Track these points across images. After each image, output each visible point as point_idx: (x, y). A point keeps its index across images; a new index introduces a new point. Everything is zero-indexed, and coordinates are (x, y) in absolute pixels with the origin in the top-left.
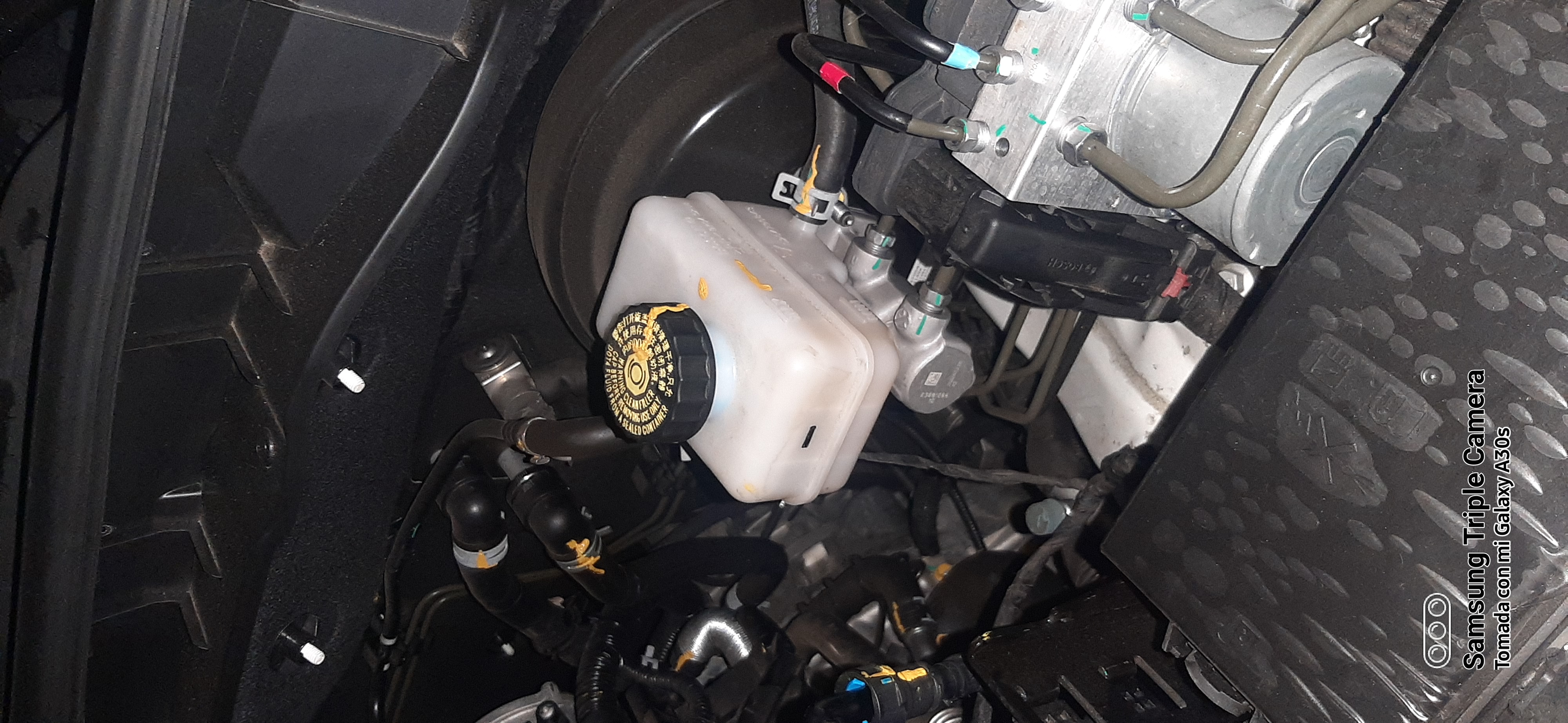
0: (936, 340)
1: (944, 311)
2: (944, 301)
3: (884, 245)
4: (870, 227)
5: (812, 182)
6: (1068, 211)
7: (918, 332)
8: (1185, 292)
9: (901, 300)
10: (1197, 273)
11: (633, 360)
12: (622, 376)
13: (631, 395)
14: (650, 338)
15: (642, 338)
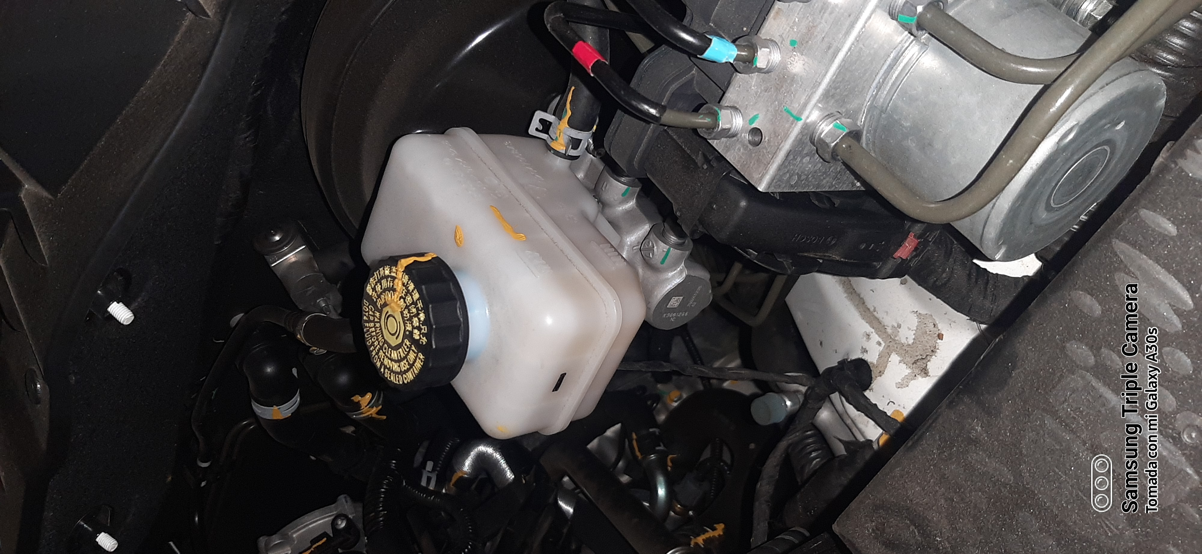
0: (679, 269)
1: (687, 242)
5: (567, 121)
7: (662, 262)
8: (915, 253)
10: (928, 236)
11: (387, 312)
12: (379, 328)
13: (390, 346)
14: (400, 290)
15: (393, 289)
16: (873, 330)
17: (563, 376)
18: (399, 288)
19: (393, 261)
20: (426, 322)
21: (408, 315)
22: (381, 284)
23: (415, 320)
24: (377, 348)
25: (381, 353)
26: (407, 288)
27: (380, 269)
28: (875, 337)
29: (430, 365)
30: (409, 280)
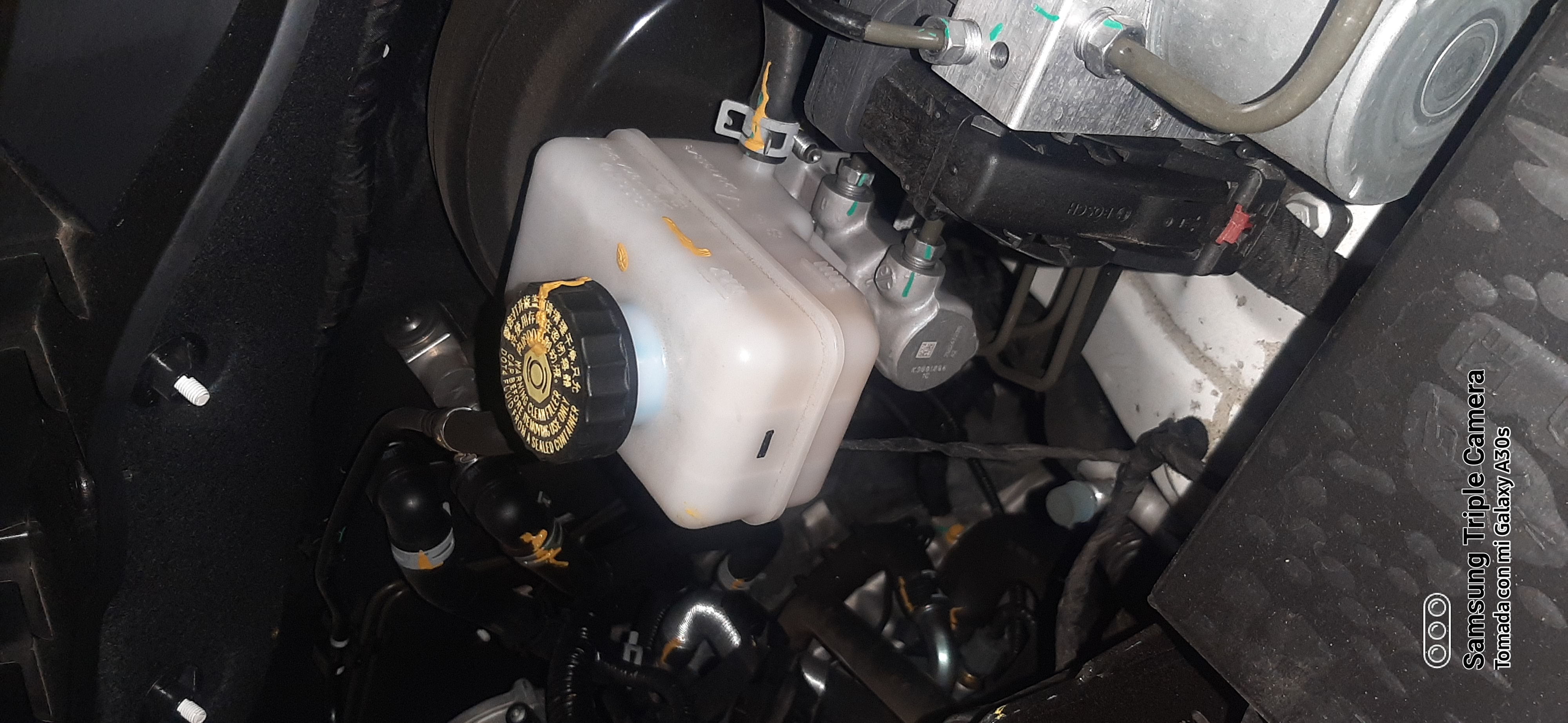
0: (927, 303)
1: (937, 265)
2: (935, 253)
3: (860, 184)
4: (842, 161)
5: (764, 110)
6: (1093, 139)
7: (905, 293)
8: (1246, 235)
9: (884, 252)
10: (1262, 210)
11: (530, 358)
12: (521, 383)
13: (536, 404)
14: (544, 325)
15: (536, 326)
16: (1206, 376)
17: (769, 435)
18: (543, 322)
19: (533, 288)
20: (579, 362)
21: (556, 356)
22: (521, 323)
23: (565, 361)
24: (521, 410)
25: (526, 416)
26: (552, 320)
27: (519, 302)
28: (1209, 386)
29: (587, 420)
30: (554, 309)
